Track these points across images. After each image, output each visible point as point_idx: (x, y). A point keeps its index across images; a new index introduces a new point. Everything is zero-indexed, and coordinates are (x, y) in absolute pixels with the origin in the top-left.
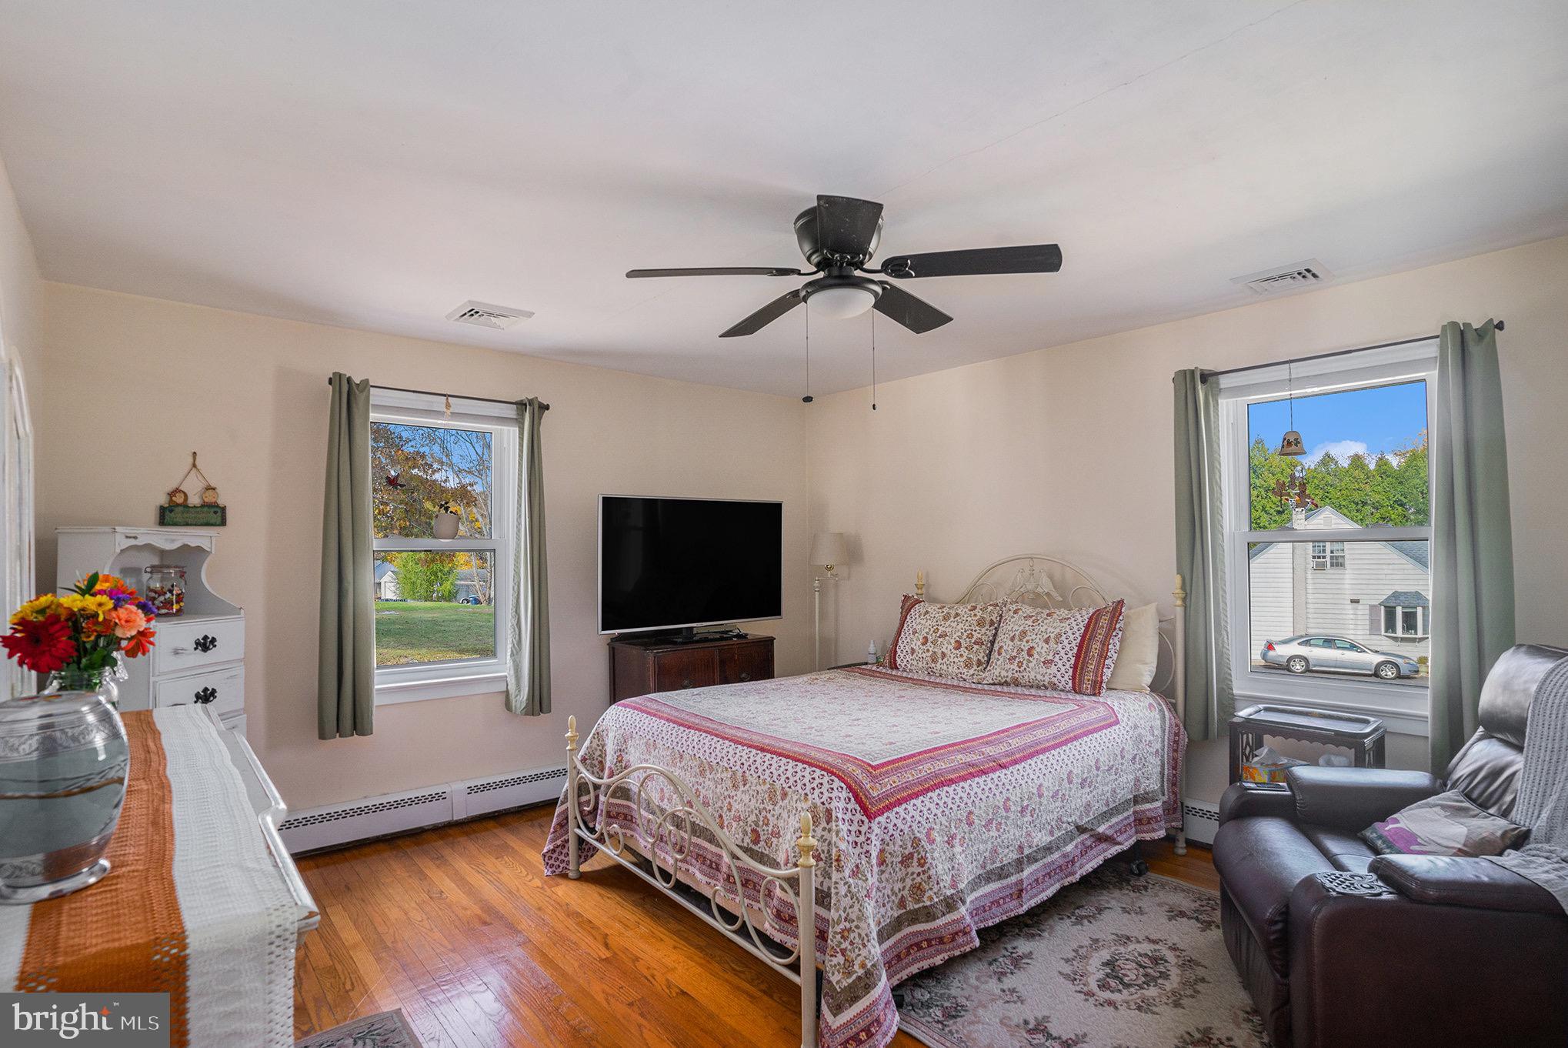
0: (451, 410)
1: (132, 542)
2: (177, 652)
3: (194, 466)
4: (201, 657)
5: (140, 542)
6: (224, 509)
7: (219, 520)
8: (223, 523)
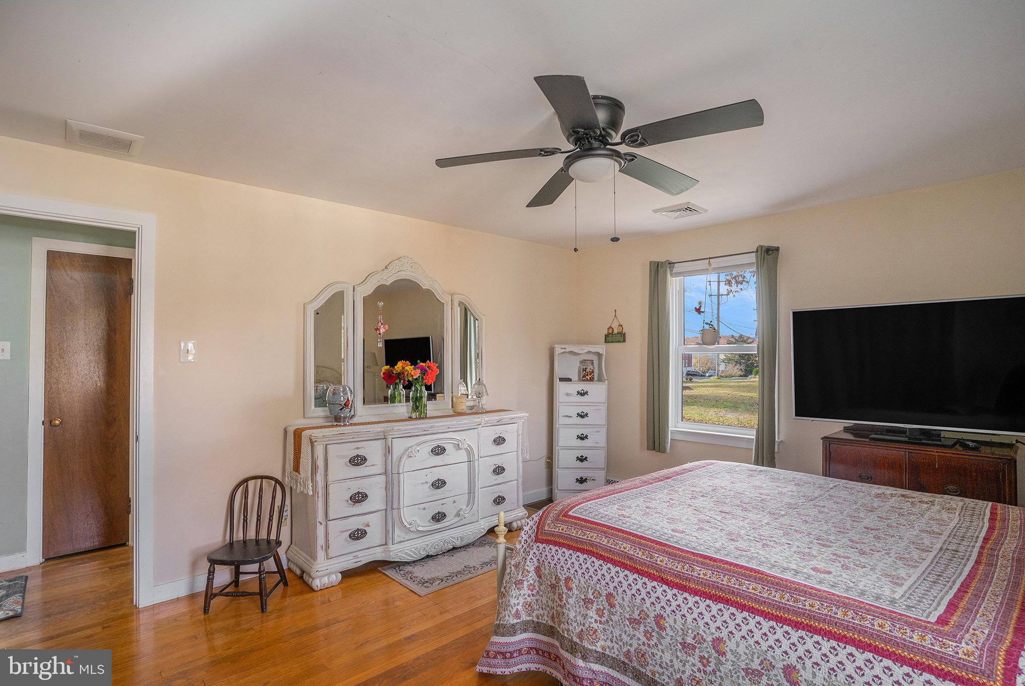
0: (712, 267)
1: (564, 350)
2: (567, 395)
3: (615, 315)
4: (580, 398)
5: (567, 350)
6: (624, 334)
7: (622, 340)
8: (624, 341)
